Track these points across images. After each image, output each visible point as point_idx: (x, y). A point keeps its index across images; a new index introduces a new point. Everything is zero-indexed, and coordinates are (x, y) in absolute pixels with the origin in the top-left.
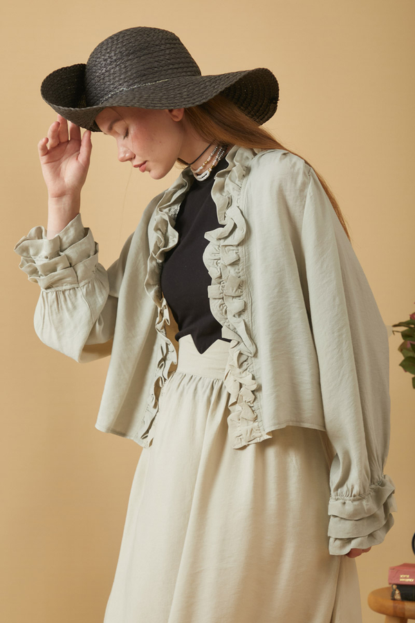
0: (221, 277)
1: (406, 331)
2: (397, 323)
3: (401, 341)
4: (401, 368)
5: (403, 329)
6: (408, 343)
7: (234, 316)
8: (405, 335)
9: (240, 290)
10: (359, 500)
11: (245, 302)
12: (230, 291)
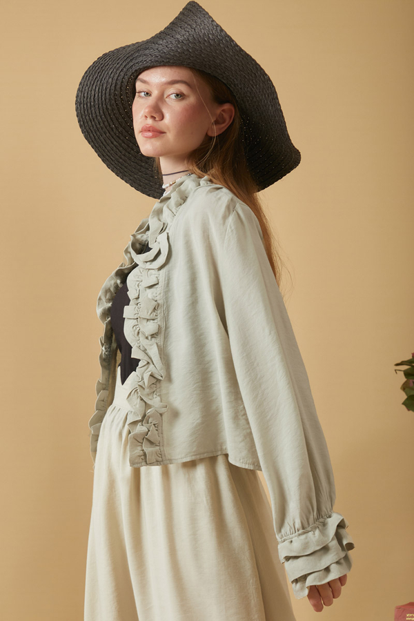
0: (138, 298)
1: (408, 369)
2: (399, 362)
3: (404, 379)
4: (404, 407)
5: (405, 367)
6: (411, 381)
7: (147, 338)
8: (407, 374)
9: (155, 314)
10: (304, 533)
11: (159, 326)
12: (145, 313)
